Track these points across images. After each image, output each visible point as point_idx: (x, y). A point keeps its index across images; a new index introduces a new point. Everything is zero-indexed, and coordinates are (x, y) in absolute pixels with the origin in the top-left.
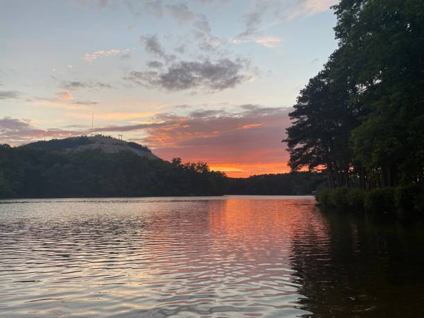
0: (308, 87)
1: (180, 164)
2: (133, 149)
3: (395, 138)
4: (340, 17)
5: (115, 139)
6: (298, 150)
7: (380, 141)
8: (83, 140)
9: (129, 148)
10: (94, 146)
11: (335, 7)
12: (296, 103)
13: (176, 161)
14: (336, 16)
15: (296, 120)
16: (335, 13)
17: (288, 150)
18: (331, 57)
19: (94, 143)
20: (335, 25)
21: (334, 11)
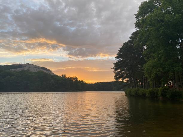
0: (123, 46)
1: (65, 77)
2: (43, 70)
3: (161, 68)
4: (137, 19)
5: (35, 65)
6: (118, 72)
7: (155, 70)
8: (20, 66)
9: (42, 70)
10: (26, 69)
11: (135, 15)
12: (118, 53)
13: (64, 76)
14: (136, 18)
15: (117, 60)
16: (136, 17)
17: (114, 72)
18: (132, 35)
19: (25, 67)
20: (135, 22)
21: (135, 16)
